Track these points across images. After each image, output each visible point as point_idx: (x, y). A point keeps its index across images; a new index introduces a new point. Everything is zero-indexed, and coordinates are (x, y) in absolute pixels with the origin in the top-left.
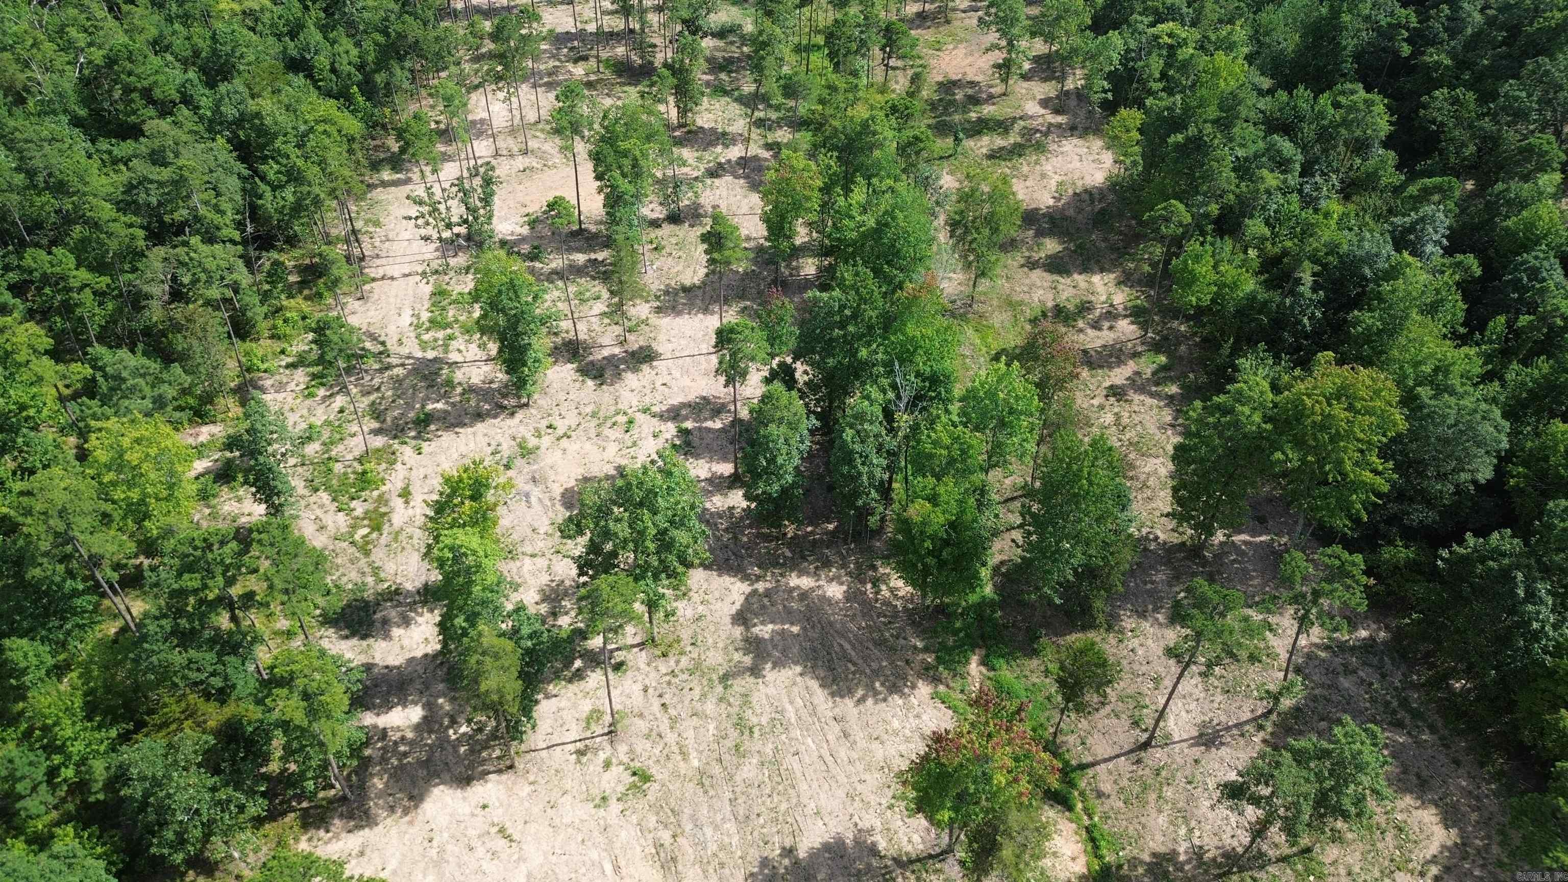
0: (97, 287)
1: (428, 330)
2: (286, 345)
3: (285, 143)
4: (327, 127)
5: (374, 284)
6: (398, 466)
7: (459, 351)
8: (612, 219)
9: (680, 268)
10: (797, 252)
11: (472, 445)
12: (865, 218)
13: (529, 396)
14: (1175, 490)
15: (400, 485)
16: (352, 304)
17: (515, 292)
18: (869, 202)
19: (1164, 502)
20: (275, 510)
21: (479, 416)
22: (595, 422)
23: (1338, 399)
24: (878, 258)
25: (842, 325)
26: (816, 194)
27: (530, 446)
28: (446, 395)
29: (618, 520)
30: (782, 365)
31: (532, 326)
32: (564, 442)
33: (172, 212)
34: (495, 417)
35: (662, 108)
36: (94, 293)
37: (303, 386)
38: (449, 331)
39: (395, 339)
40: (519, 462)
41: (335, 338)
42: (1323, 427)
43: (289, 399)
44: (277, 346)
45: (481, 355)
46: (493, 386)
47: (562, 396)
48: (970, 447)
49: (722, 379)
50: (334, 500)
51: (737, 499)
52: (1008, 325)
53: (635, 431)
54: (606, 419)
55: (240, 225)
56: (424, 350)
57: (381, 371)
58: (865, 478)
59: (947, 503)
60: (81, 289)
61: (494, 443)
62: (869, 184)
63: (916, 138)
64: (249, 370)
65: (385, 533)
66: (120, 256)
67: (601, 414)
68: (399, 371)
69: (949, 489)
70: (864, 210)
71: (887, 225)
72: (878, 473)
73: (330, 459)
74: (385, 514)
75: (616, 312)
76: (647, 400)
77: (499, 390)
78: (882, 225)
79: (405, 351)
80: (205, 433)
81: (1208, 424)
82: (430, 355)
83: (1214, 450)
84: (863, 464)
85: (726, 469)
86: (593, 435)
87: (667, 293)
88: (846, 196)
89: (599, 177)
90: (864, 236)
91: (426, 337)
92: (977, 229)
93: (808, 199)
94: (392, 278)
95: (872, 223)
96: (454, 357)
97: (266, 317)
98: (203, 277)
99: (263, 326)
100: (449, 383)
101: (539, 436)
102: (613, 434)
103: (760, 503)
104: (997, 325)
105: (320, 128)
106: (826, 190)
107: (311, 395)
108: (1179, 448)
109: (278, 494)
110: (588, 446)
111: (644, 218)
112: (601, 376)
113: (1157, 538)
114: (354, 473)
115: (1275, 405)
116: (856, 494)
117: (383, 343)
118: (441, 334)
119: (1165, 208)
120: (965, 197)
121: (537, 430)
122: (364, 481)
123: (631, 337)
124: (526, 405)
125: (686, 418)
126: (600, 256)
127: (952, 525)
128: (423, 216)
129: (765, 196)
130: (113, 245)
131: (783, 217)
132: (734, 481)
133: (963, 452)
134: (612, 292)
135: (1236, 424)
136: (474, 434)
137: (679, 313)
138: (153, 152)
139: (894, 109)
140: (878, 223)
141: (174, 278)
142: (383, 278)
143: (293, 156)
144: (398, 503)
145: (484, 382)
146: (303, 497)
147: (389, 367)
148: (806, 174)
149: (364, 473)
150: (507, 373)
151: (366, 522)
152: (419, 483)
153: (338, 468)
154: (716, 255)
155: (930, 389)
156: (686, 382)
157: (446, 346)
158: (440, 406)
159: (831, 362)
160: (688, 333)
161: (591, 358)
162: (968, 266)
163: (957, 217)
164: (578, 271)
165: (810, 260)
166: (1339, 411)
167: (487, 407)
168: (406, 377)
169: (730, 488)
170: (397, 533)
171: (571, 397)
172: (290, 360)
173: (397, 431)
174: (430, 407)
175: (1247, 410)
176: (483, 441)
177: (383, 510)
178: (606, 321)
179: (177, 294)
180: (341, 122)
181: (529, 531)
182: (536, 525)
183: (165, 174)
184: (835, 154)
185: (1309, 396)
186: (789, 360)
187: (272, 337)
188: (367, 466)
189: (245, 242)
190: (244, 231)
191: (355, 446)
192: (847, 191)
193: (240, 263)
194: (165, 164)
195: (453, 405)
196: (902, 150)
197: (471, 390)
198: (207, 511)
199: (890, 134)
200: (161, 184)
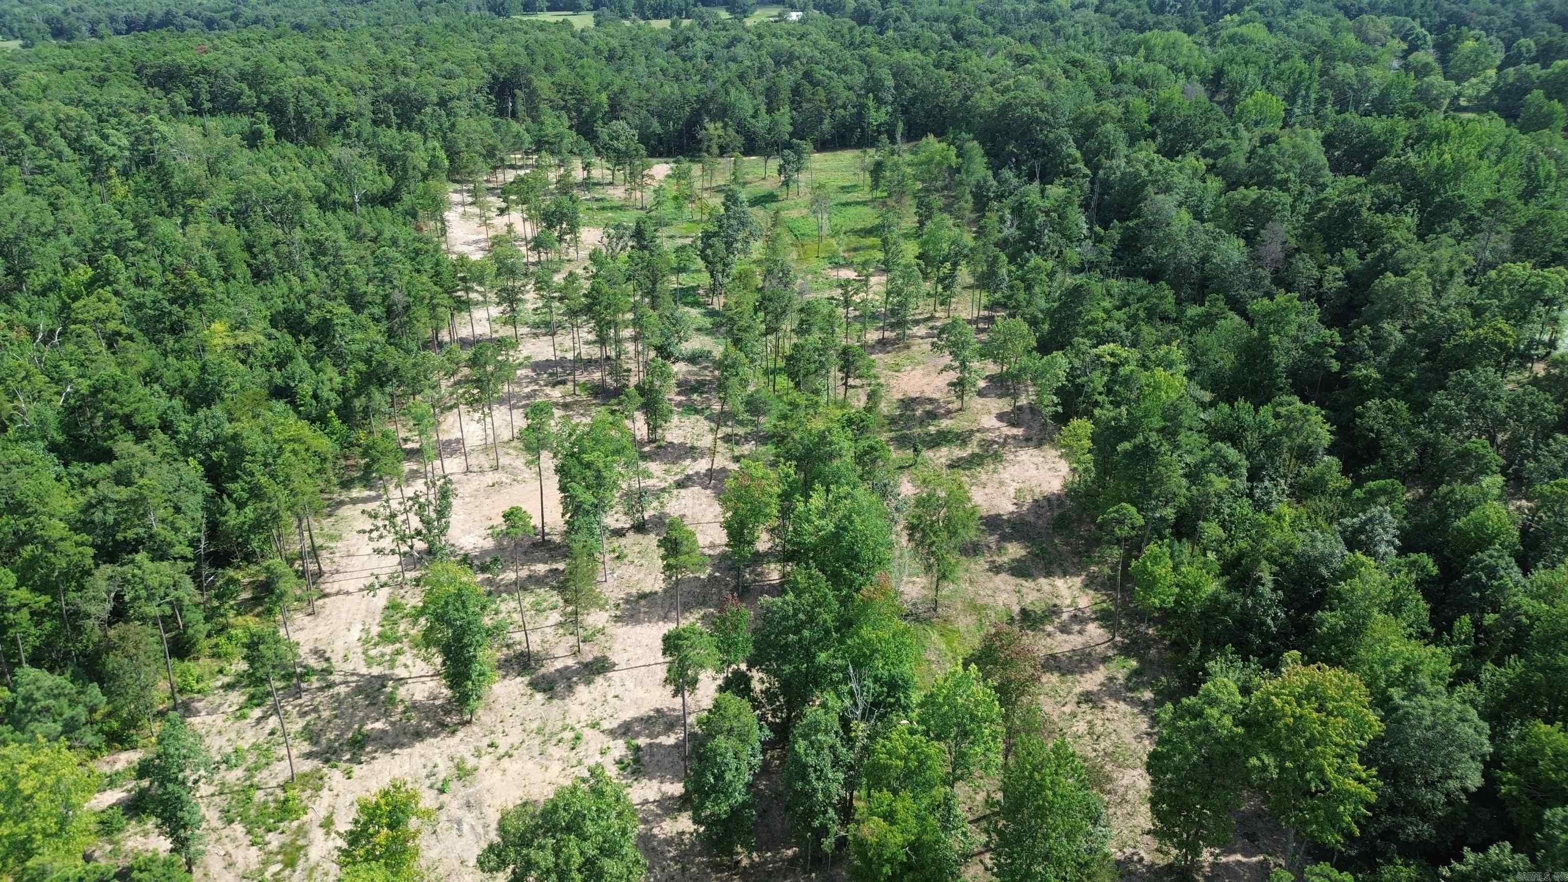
0: (36, 606)
1: (376, 645)
2: (225, 664)
3: (253, 462)
4: (296, 446)
5: (327, 600)
6: (325, 793)
7: (406, 666)
8: (571, 528)
9: (641, 576)
10: (759, 558)
11: (406, 767)
12: (823, 522)
13: (472, 713)
14: (1154, 803)
15: (323, 813)
16: (300, 618)
17: (463, 603)
18: (828, 508)
19: (1145, 818)
20: (180, 845)
21: (419, 735)
22: (540, 739)
23: (1308, 699)
24: (837, 561)
25: (797, 630)
26: (775, 500)
27: (468, 766)
28: (387, 714)
29: (541, 847)
30: (737, 673)
31: (478, 637)
32: (506, 762)
33: (125, 530)
34: (435, 736)
35: (627, 422)
36: (32, 614)
37: (235, 707)
38: (398, 645)
39: (342, 654)
40: (454, 785)
41: (269, 654)
42: (1294, 731)
43: (219, 722)
44: (215, 665)
45: (429, 670)
46: (437, 702)
47: (507, 712)
48: (928, 757)
49: (671, 688)
50: (248, 832)
51: (685, 823)
52: (973, 628)
53: (581, 749)
54: (552, 734)
55: (193, 543)
56: (369, 666)
57: (321, 689)
58: (820, 796)
59: (906, 821)
60: (18, 609)
61: (430, 765)
62: (828, 491)
63: (872, 448)
64: (181, 691)
65: (299, 869)
66: (66, 576)
67: (547, 731)
68: (342, 690)
69: (905, 805)
70: (822, 515)
71: (845, 529)
72: (835, 788)
73: (251, 786)
74: (302, 847)
75: (571, 622)
76: (597, 714)
77: (442, 706)
78: (841, 529)
79: (349, 667)
80: (126, 759)
81: (1178, 729)
82: (376, 671)
83: (1187, 757)
84: (818, 779)
85: (676, 789)
86: (536, 751)
87: (627, 601)
88: (806, 502)
89: (563, 489)
90: (823, 539)
91: (372, 653)
92: (935, 533)
93: (767, 505)
94: (348, 593)
95: (831, 527)
96: (401, 672)
97: (209, 636)
98: (143, 593)
99: (204, 644)
100: (391, 700)
101: (479, 756)
102: (556, 752)
103: (709, 827)
104: (962, 630)
105: (288, 447)
106: (785, 496)
107: (244, 717)
108: (1153, 756)
109: (184, 827)
110: (530, 765)
111: (606, 528)
112: (551, 689)
113: (1141, 860)
114: (275, 801)
115: (1246, 706)
116: (811, 814)
117: (328, 660)
118: (389, 649)
119: (1117, 511)
120: (921, 503)
121: (477, 749)
122: (285, 810)
123: (585, 647)
124: (469, 722)
125: (637, 735)
126: (561, 566)
127: (915, 847)
128: (377, 529)
129: (723, 502)
130: (62, 563)
131: (742, 524)
132: (683, 803)
133: (921, 763)
134: (566, 601)
135: (1207, 729)
136: (411, 755)
137: (638, 622)
138: (119, 472)
139: (850, 422)
140: (837, 527)
141: (118, 597)
142: (338, 593)
143: (258, 475)
144: (318, 834)
145: (428, 698)
146: (214, 830)
147: (329, 686)
148: (764, 482)
149: (287, 800)
150: (451, 687)
151: (279, 857)
152: (344, 811)
153: (258, 796)
154: (672, 561)
155: (888, 696)
156: (640, 693)
157: (392, 663)
158: (379, 725)
159: (787, 669)
160: (645, 642)
161: (543, 671)
162: (928, 568)
163: (915, 521)
164: (536, 581)
165: (773, 566)
166: (1309, 710)
167: (428, 725)
168: (348, 695)
169: (679, 810)
170: (312, 870)
171: (516, 712)
172: (227, 680)
173: (329, 755)
174: (369, 726)
175: (1215, 712)
176: (419, 762)
177: (301, 842)
178: (561, 631)
179: (119, 613)
180: (310, 441)
181: (457, 864)
182: (465, 857)
183: (124, 493)
184: (794, 463)
185: (1277, 695)
186: (743, 667)
187: (213, 656)
188: (291, 793)
189: (197, 557)
190: (197, 548)
191: (282, 771)
192: (807, 497)
193: (188, 579)
194: (129, 484)
195: (393, 724)
196: (859, 459)
197: (414, 706)
198: (109, 848)
199: (846, 444)
200: (120, 503)
